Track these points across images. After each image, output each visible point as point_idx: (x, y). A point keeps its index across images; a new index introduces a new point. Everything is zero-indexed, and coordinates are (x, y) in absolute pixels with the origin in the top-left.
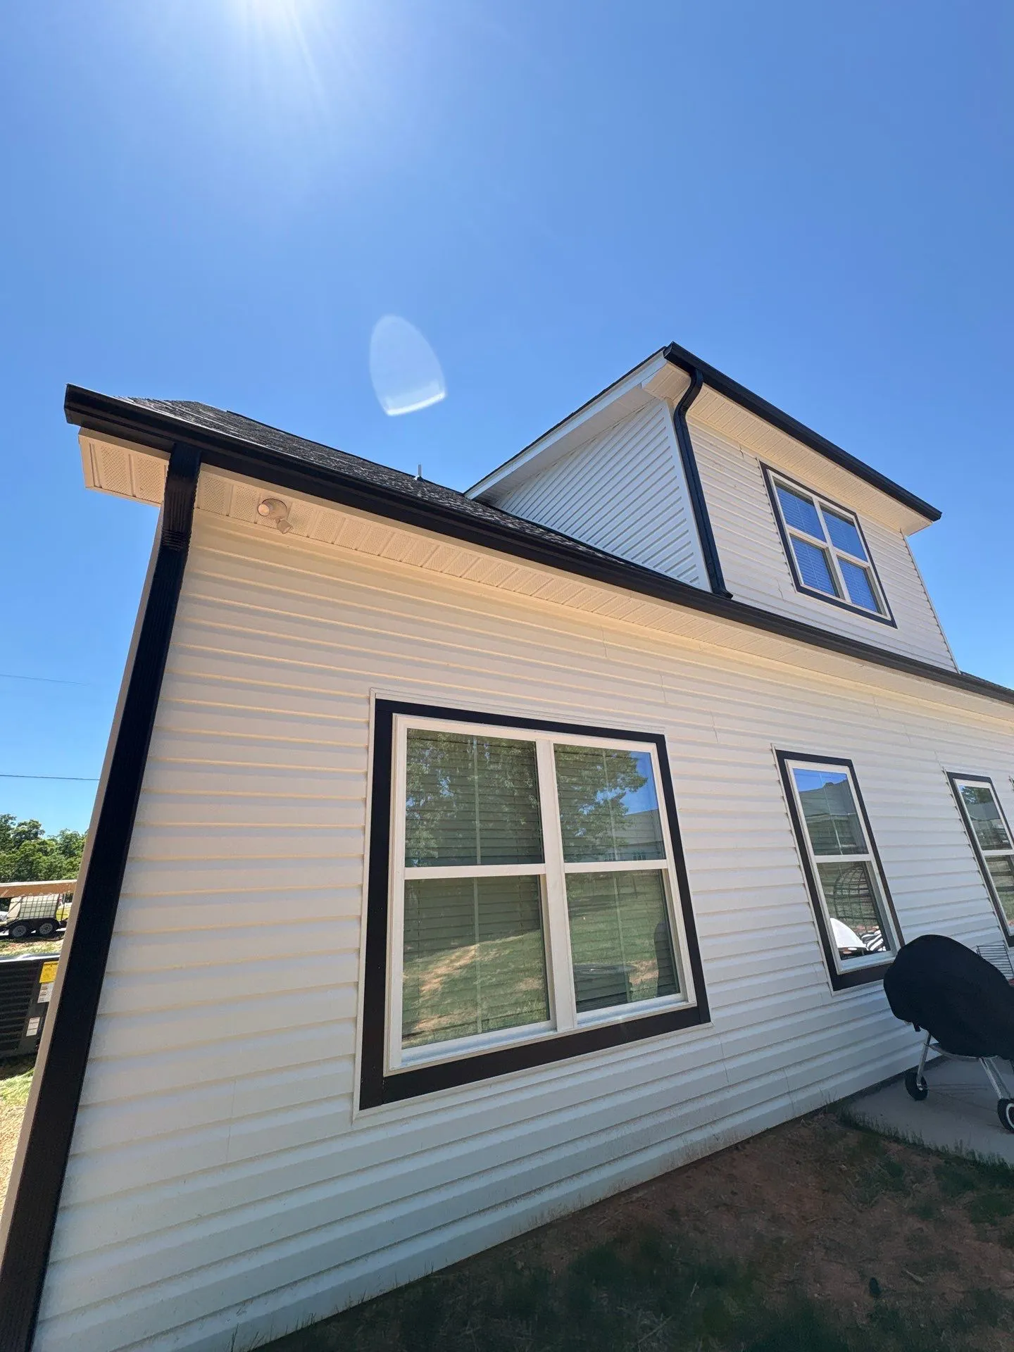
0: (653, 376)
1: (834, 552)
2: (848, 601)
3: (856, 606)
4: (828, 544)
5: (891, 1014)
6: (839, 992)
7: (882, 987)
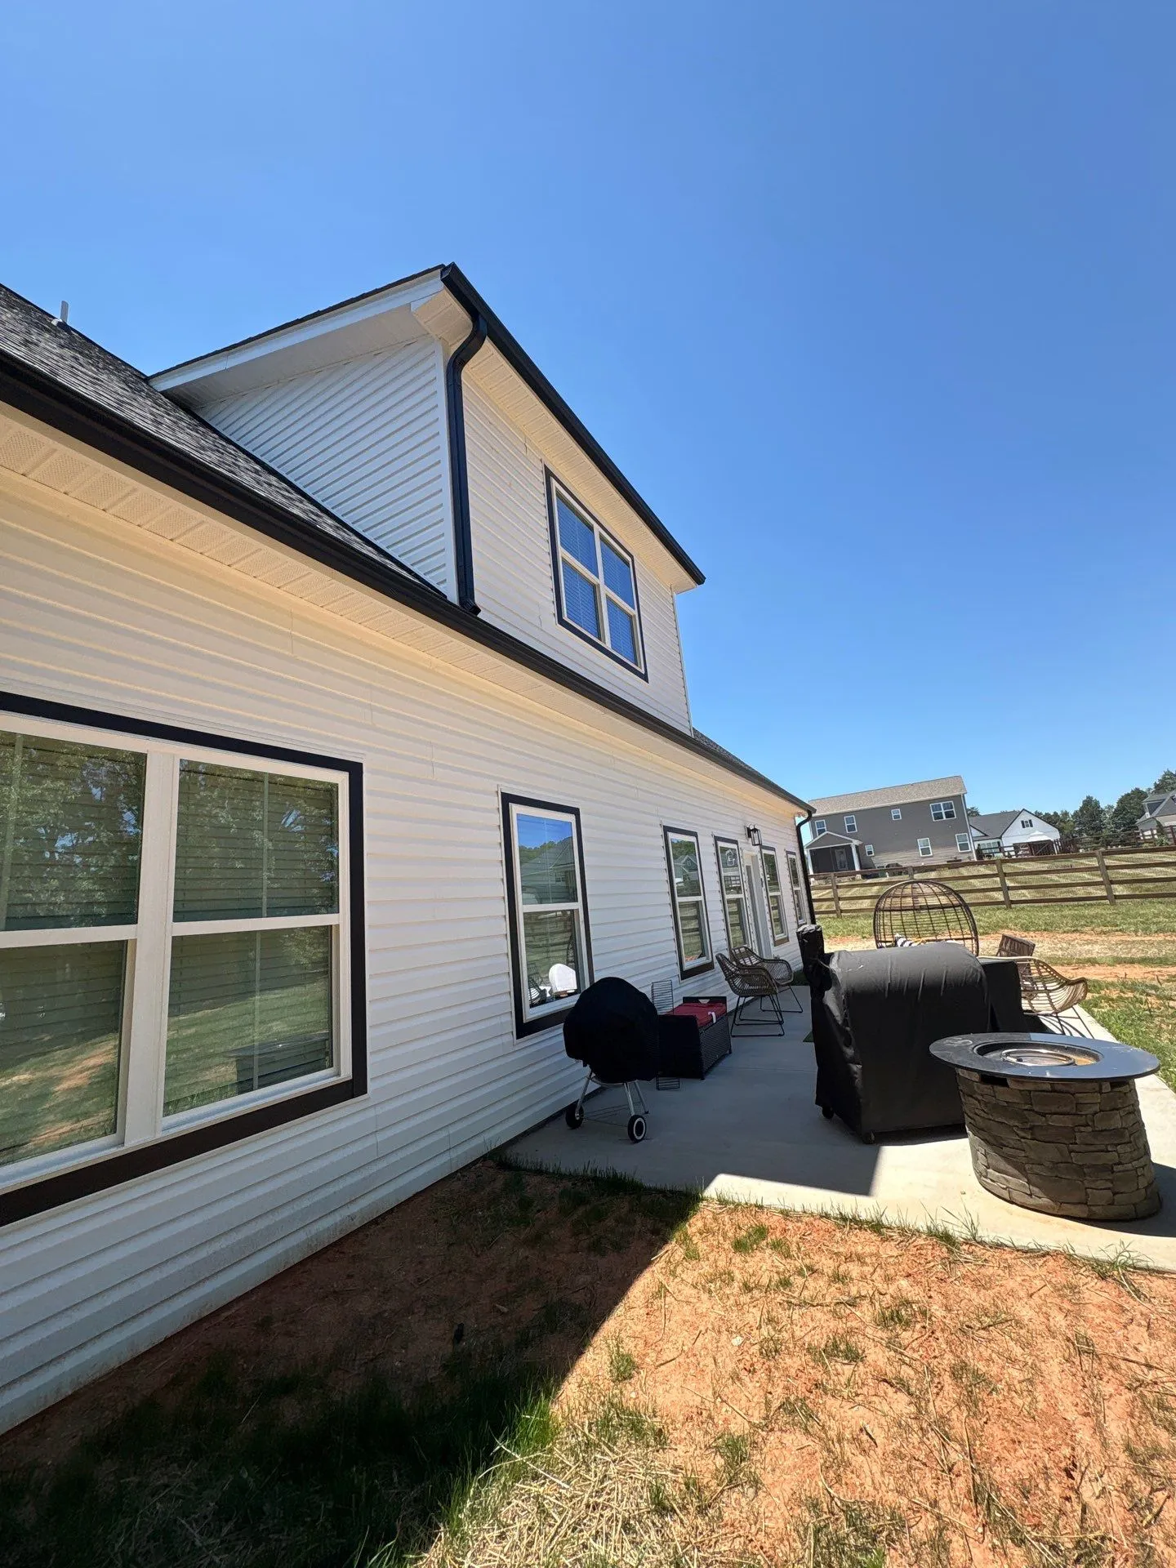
0: (426, 300)
1: (605, 591)
2: (608, 645)
3: (615, 653)
4: (600, 581)
5: (565, 1054)
6: (522, 1039)
7: (561, 1031)
